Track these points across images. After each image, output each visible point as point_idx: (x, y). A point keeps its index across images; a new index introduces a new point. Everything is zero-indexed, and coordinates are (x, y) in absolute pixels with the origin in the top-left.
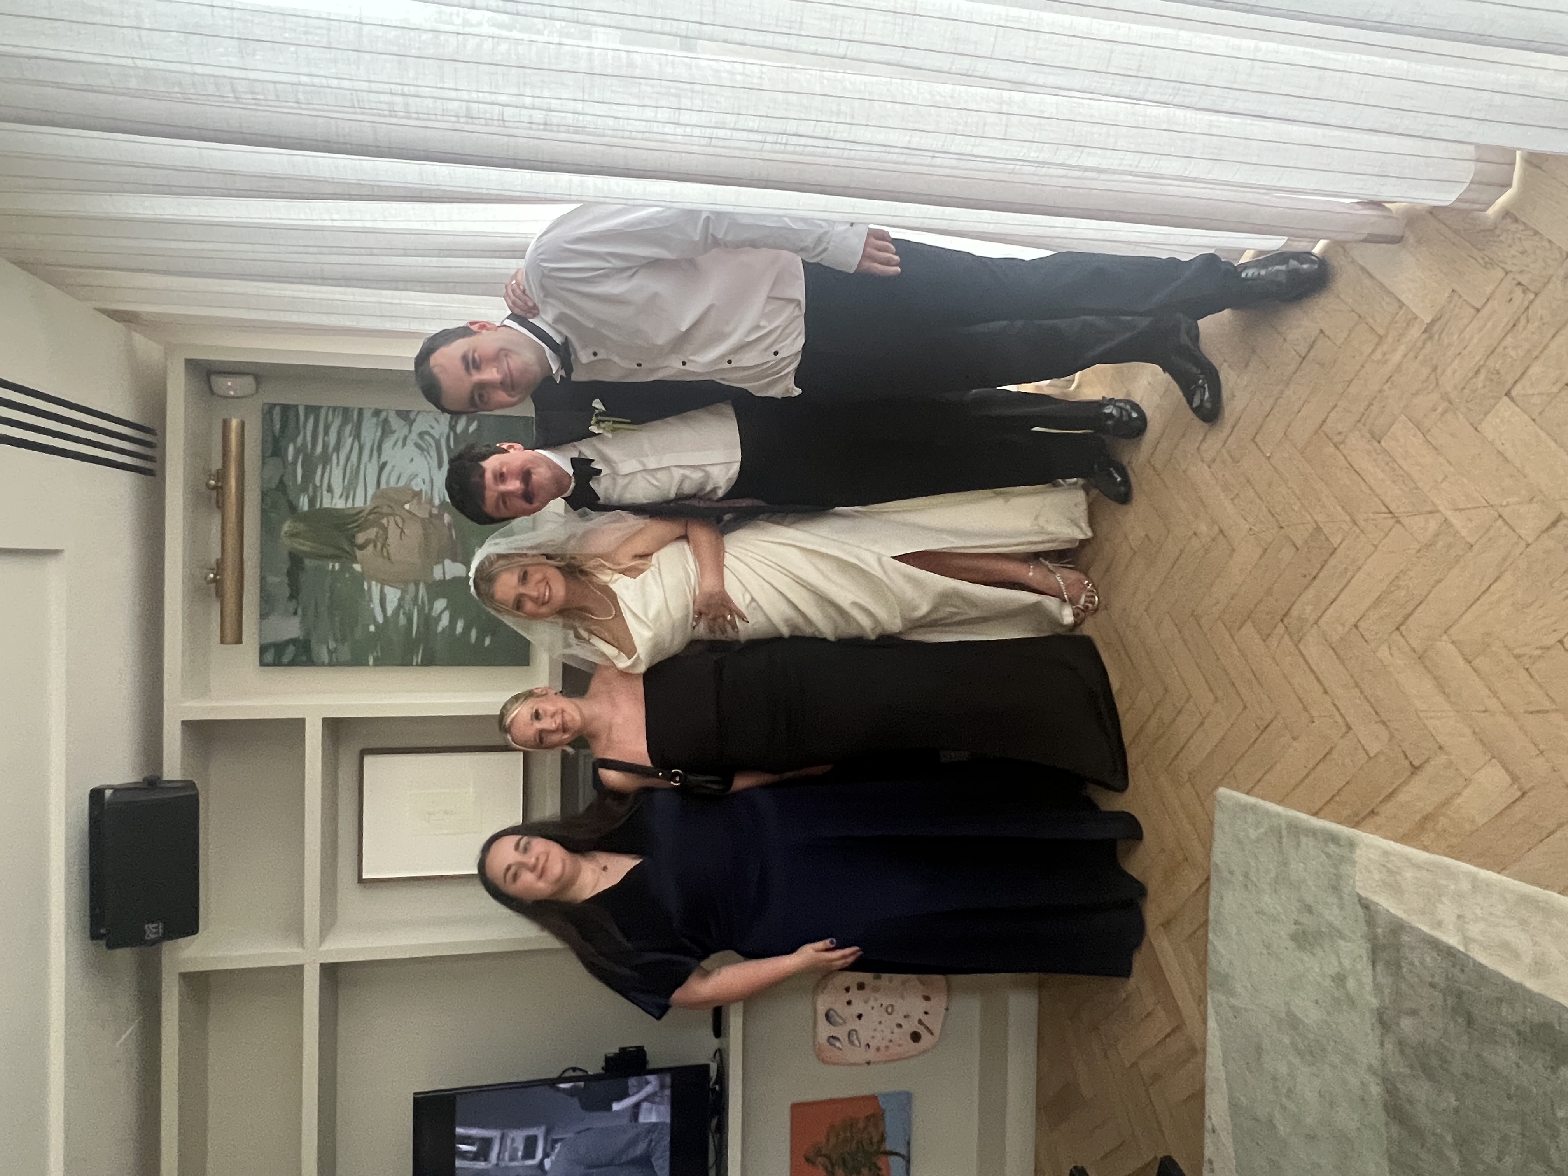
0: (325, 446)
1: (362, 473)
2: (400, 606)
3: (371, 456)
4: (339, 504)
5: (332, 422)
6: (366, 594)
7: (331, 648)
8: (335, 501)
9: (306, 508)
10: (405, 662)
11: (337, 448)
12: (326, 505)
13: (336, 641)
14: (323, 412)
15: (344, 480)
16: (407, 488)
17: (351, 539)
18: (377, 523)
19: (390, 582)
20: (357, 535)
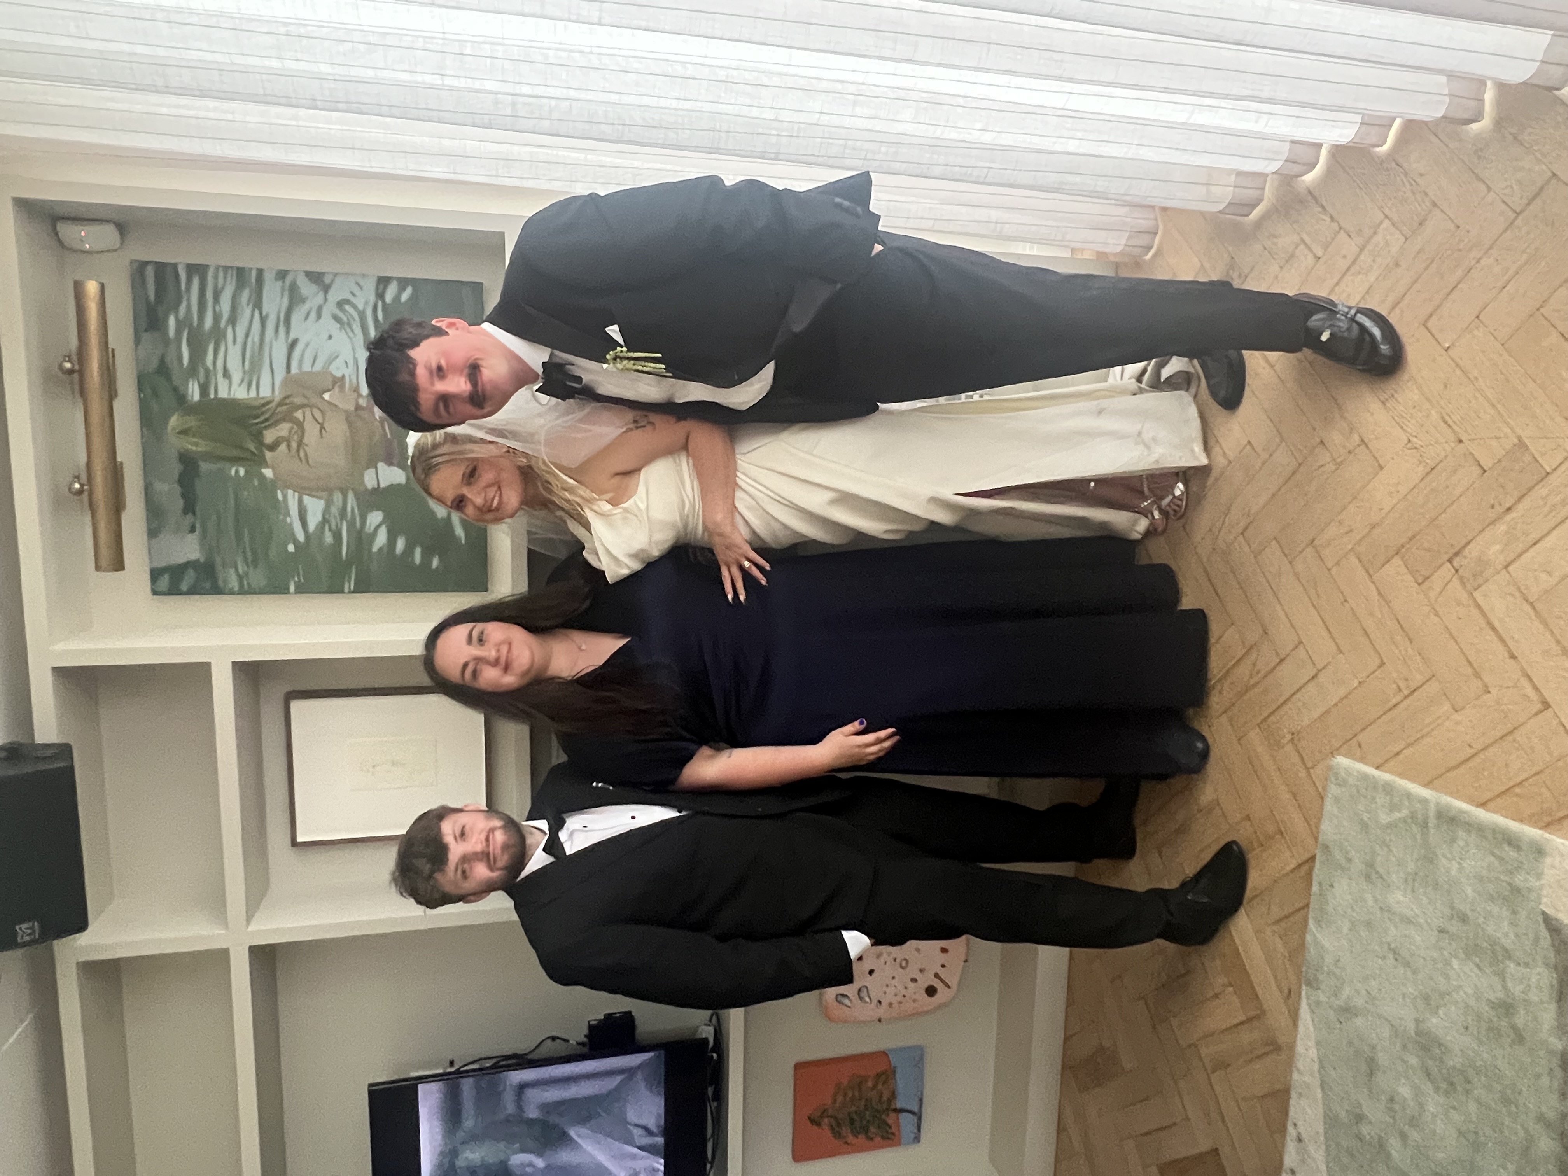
0: (217, 317)
2: (325, 521)
4: (240, 393)
9: (197, 397)
11: (233, 321)
12: (223, 394)
14: (211, 273)
15: (244, 362)
17: (258, 437)
18: (288, 417)
19: (311, 489)
20: (265, 432)
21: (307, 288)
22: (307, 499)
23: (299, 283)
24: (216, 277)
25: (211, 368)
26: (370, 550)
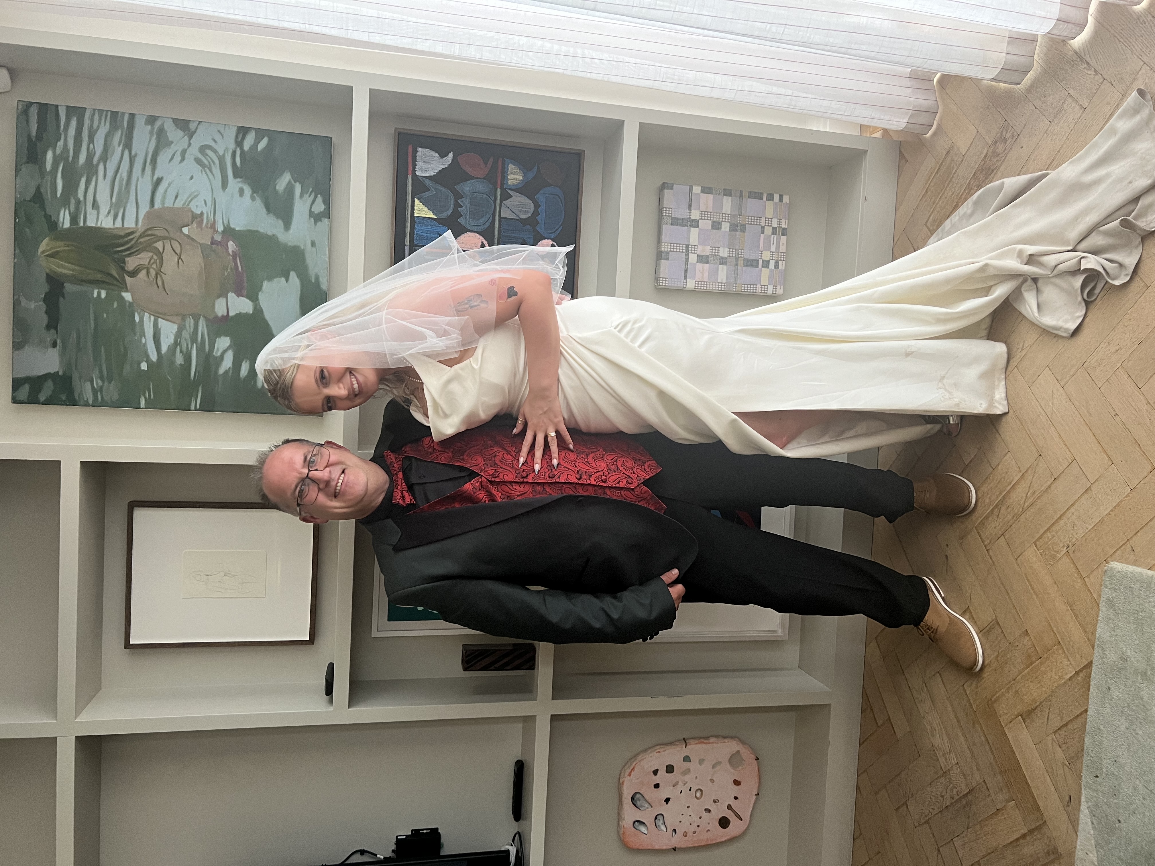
0: (90, 156)
1: (133, 187)
2: (176, 343)
3: (144, 169)
4: (107, 223)
5: (98, 127)
6: (137, 327)
7: (95, 386)
8: (101, 217)
10: (183, 406)
11: (104, 158)
12: (91, 223)
13: (102, 380)
16: (186, 210)
17: (121, 264)
18: (149, 247)
19: (165, 314)
20: (127, 259)
21: (174, 134)
22: (162, 323)
23: (166, 128)
24: (92, 120)
25: (82, 199)
26: (216, 372)
